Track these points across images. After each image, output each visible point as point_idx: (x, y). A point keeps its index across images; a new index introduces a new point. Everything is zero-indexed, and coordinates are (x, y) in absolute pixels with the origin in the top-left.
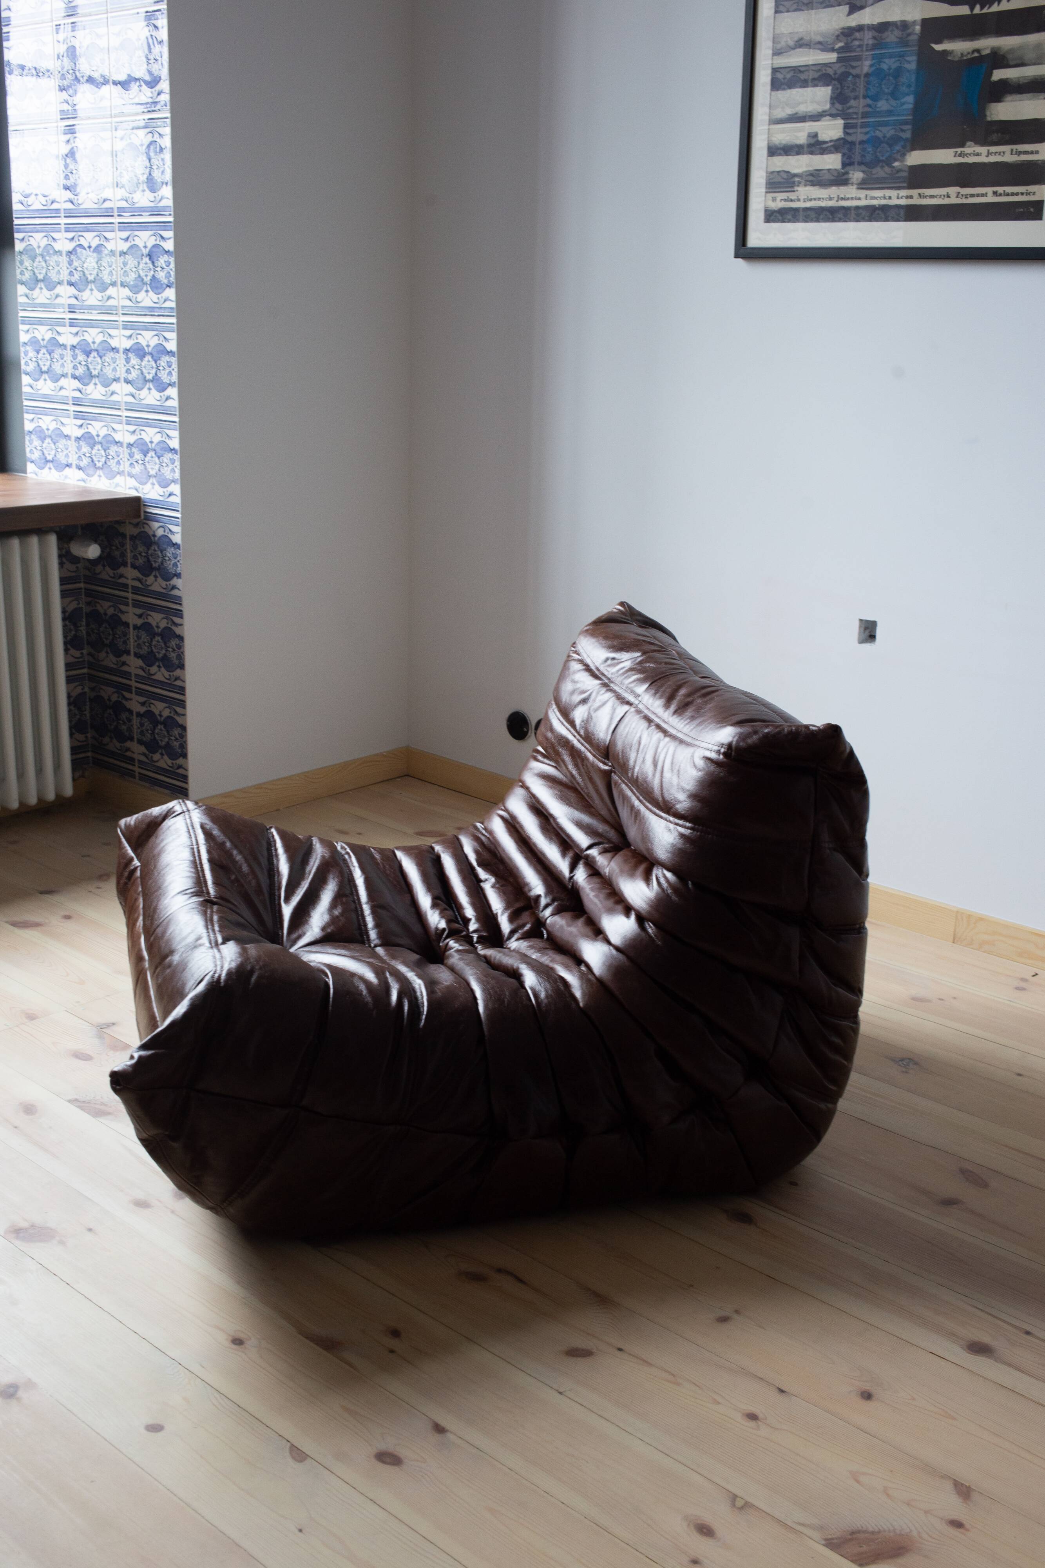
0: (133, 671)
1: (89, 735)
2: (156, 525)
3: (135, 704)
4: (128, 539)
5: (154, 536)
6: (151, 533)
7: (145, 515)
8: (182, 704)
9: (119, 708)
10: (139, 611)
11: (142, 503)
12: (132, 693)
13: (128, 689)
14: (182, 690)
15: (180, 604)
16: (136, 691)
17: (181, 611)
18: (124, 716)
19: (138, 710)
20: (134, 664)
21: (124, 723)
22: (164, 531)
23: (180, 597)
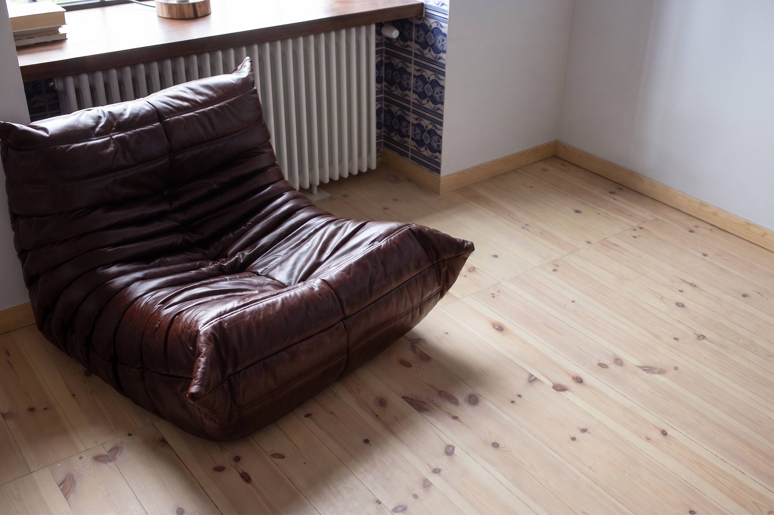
0: (412, 100)
1: (383, 130)
2: (432, 21)
3: (412, 118)
4: (414, 26)
5: (431, 26)
6: (428, 25)
7: (425, 14)
8: (441, 124)
9: (402, 119)
10: (418, 68)
11: (424, 7)
12: (410, 112)
13: (408, 109)
14: (441, 116)
15: (444, 68)
16: (412, 111)
17: (445, 72)
18: (404, 124)
19: (413, 122)
20: (413, 97)
21: (404, 128)
22: (438, 25)
23: (445, 64)
